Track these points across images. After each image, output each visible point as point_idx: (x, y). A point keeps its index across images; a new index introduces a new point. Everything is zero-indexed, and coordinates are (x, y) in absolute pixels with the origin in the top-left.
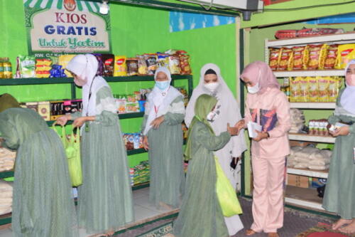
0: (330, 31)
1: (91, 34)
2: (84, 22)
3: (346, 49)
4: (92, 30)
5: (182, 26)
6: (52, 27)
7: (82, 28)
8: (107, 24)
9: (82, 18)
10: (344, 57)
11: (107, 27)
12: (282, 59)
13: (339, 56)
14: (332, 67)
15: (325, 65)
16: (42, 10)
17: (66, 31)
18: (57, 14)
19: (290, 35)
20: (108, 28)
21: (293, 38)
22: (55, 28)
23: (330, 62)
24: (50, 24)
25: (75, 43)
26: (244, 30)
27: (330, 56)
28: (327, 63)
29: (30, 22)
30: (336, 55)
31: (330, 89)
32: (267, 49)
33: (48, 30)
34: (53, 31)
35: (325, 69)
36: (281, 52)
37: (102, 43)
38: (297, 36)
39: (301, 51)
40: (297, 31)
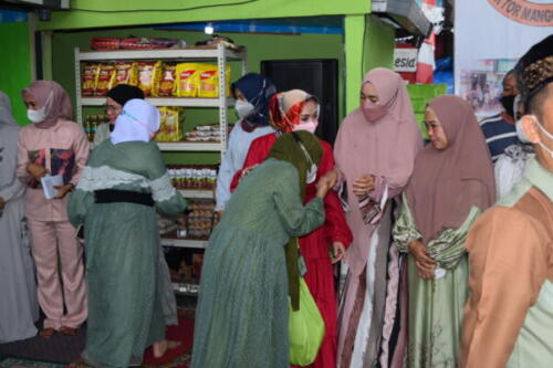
0: (167, 43)
3: (187, 70)
10: (184, 81)
12: (100, 80)
13: (178, 78)
14: (169, 94)
15: (161, 91)
19: (111, 46)
21: (116, 49)
23: (165, 87)
26: (43, 33)
27: (167, 78)
28: (163, 88)
30: (174, 77)
31: (168, 123)
32: (77, 64)
35: (160, 96)
36: (99, 69)
38: (121, 48)
39: (127, 70)
40: (121, 40)
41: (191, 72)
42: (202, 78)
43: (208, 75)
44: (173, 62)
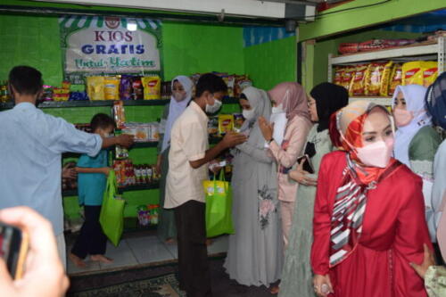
1: (137, 53)
2: (128, 39)
3: (412, 68)
4: (138, 48)
5: (253, 39)
6: (90, 46)
7: (126, 46)
8: (158, 40)
9: (127, 35)
10: (408, 80)
11: (158, 43)
13: (403, 77)
15: (389, 91)
16: (79, 29)
17: (107, 50)
18: (97, 33)
19: (352, 50)
20: (159, 45)
22: (94, 48)
23: (394, 86)
24: (88, 44)
25: (117, 62)
26: (303, 44)
27: (397, 78)
28: (391, 88)
29: (65, 43)
32: (330, 68)
33: (86, 49)
34: (92, 51)
35: (389, 96)
37: (151, 62)
38: (360, 51)
39: (363, 71)
40: (359, 43)
41: (416, 70)
42: (425, 76)
43: (430, 73)
44: (399, 62)
